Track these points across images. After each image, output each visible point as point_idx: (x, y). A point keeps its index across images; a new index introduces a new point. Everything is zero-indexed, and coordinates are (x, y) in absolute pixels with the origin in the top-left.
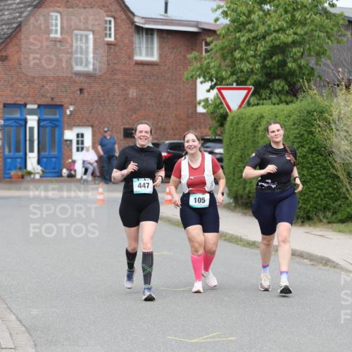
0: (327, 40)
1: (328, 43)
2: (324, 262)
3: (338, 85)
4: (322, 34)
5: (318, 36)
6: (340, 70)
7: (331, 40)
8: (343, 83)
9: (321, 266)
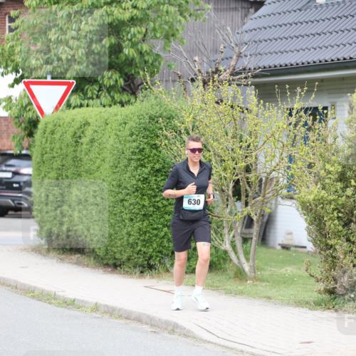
0: (179, 17)
1: (180, 21)
2: (170, 328)
3: (193, 80)
4: (172, 9)
5: (167, 12)
6: (196, 59)
7: (185, 17)
8: (200, 78)
9: (166, 334)
